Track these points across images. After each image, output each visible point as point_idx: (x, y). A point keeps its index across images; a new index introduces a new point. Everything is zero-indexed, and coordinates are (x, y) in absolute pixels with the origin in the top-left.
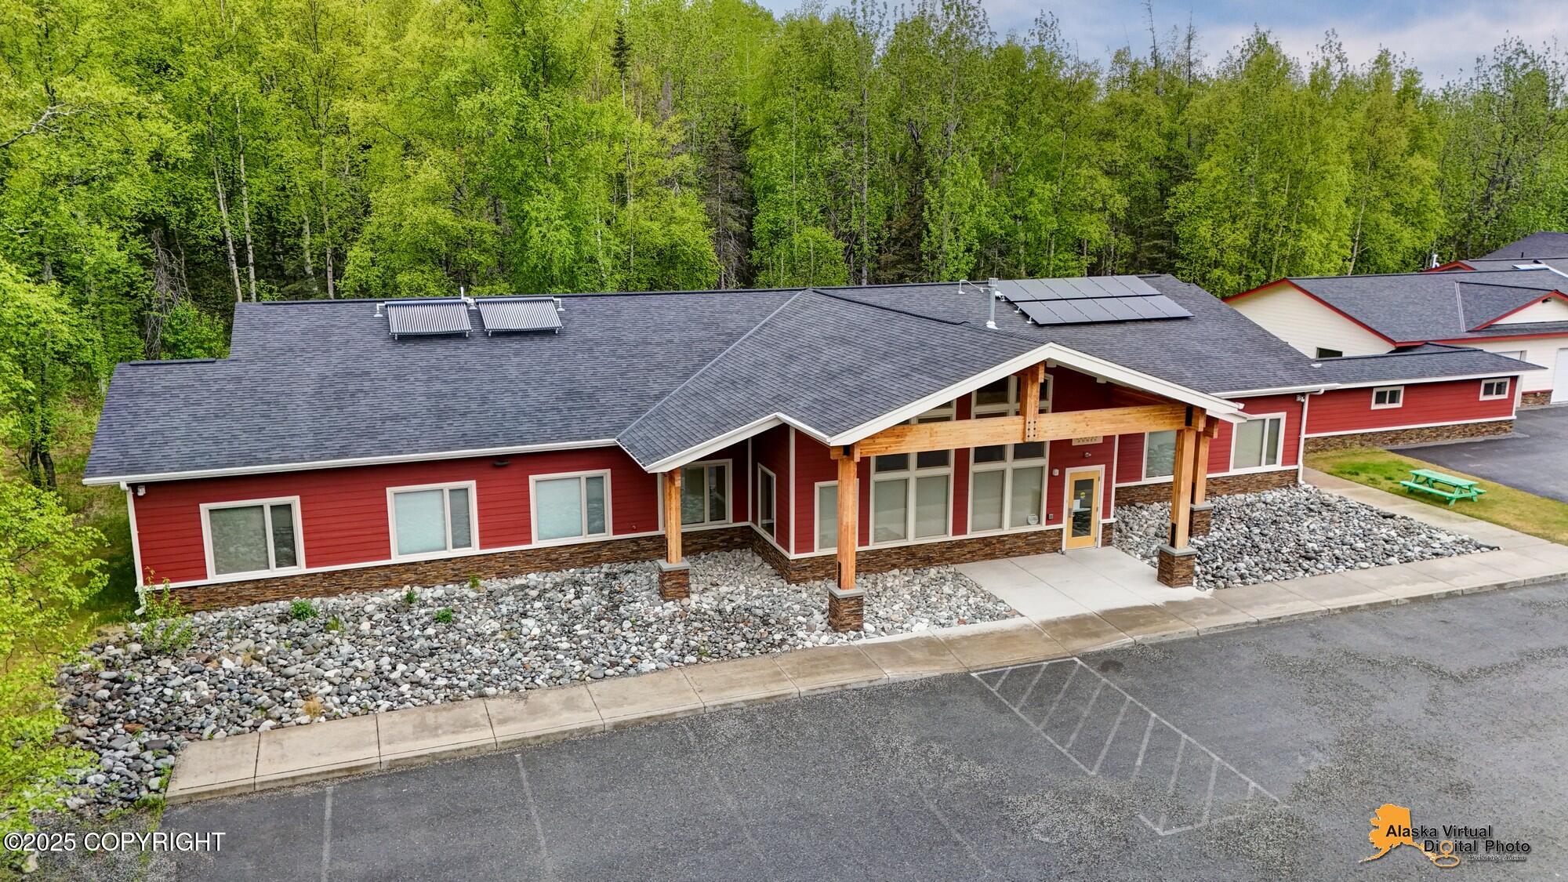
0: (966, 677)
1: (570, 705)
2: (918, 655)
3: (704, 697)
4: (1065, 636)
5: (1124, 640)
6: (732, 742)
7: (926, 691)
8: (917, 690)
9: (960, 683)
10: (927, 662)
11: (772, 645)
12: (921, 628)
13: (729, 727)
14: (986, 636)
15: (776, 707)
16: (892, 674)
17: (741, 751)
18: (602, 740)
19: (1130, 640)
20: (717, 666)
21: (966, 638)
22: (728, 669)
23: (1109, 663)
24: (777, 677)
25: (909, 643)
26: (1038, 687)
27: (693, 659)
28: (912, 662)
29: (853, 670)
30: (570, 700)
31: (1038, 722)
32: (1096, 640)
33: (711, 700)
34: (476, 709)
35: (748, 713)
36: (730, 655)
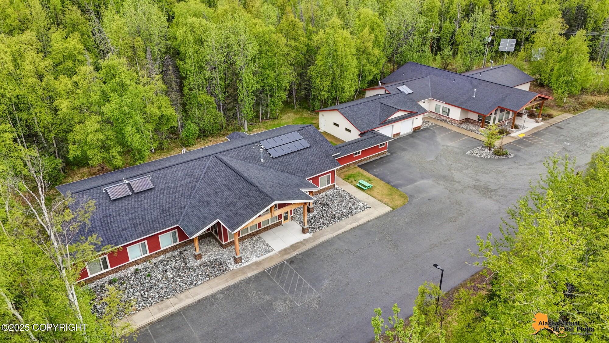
0: (264, 272)
1: (187, 297)
2: (254, 267)
3: (214, 289)
4: (283, 255)
5: (294, 254)
6: (221, 300)
7: (257, 277)
8: (255, 278)
9: (263, 273)
10: (256, 269)
11: (224, 271)
12: (254, 259)
13: (220, 296)
14: (267, 258)
15: (228, 289)
16: (250, 274)
17: (223, 302)
18: (196, 305)
19: (295, 254)
20: (213, 280)
21: (263, 260)
22: (216, 280)
23: (291, 261)
24: (227, 281)
25: (252, 264)
26: (278, 271)
27: (208, 279)
28: (253, 270)
29: (241, 275)
30: (186, 296)
31: (278, 282)
32: (289, 255)
33: (215, 290)
34: (167, 302)
35: (223, 291)
36: (216, 276)
